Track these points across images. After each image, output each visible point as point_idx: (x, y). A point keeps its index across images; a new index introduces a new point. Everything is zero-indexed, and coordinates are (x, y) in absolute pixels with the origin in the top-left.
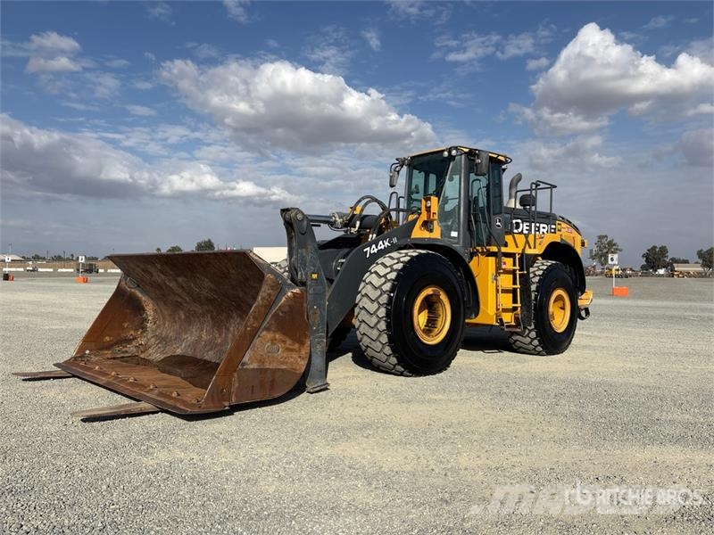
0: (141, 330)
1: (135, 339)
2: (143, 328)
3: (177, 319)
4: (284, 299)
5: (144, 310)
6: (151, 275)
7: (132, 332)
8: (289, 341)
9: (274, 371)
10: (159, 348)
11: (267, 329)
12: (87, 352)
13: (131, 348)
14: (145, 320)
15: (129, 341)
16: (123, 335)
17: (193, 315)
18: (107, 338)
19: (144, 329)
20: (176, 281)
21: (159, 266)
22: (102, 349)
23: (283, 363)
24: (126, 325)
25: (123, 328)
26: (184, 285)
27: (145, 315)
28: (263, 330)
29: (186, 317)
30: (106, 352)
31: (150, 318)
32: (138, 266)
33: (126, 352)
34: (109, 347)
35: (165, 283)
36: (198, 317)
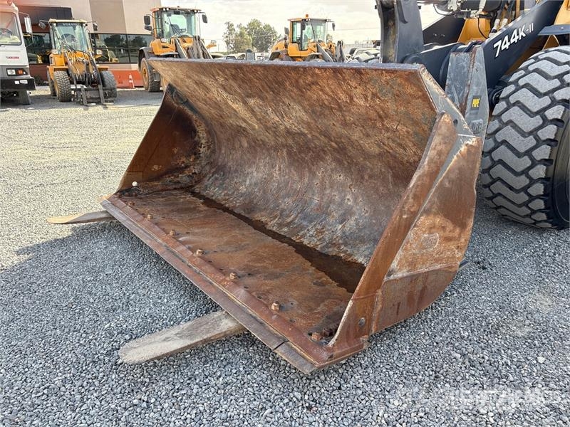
0: (193, 156)
1: (187, 167)
2: (195, 154)
3: (237, 146)
4: (455, 157)
5: (195, 131)
6: (207, 89)
7: (184, 159)
8: (450, 226)
9: (426, 275)
10: (216, 179)
11: (427, 212)
12: (135, 184)
13: (183, 178)
14: (197, 144)
15: (181, 170)
16: (173, 163)
17: (260, 146)
18: (156, 167)
19: (197, 154)
20: (245, 103)
21: (221, 80)
22: (151, 180)
23: (437, 261)
24: (176, 151)
25: (173, 155)
26: (257, 109)
27: (196, 138)
28: (422, 215)
29: (250, 146)
30: (156, 183)
31: (203, 141)
32: (189, 77)
33: (179, 182)
34: (159, 177)
35: (226, 103)
36: (268, 150)
